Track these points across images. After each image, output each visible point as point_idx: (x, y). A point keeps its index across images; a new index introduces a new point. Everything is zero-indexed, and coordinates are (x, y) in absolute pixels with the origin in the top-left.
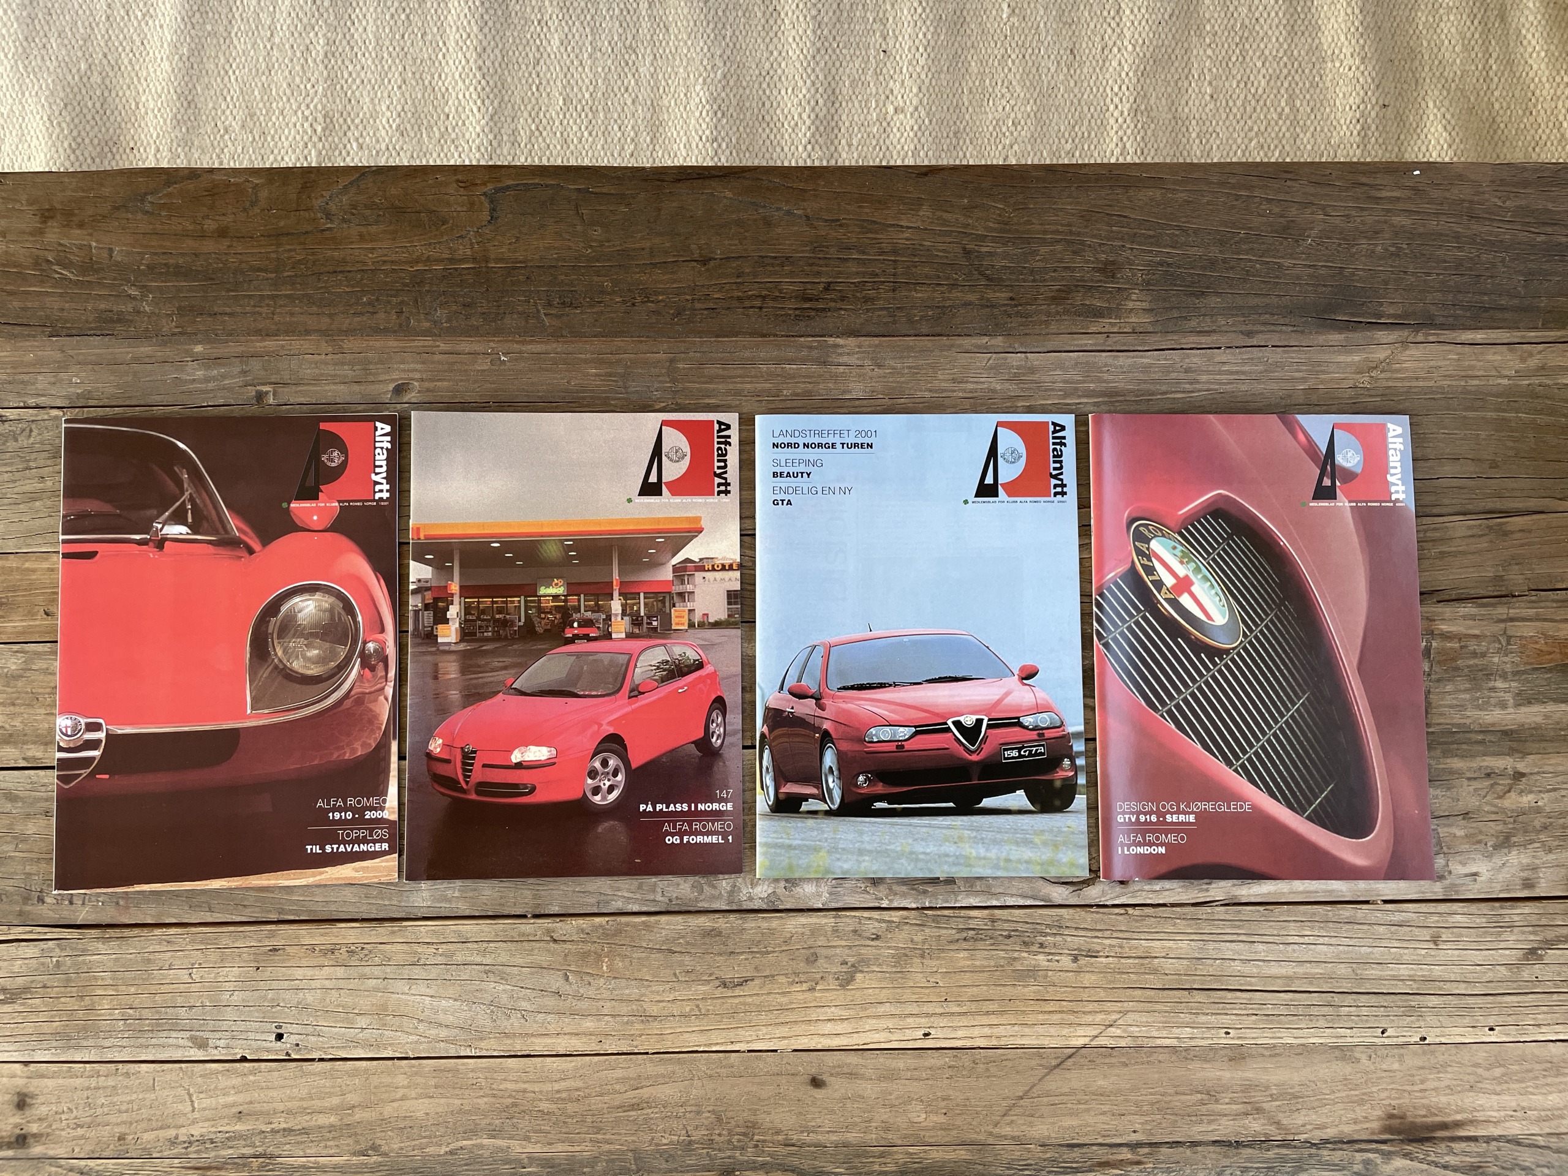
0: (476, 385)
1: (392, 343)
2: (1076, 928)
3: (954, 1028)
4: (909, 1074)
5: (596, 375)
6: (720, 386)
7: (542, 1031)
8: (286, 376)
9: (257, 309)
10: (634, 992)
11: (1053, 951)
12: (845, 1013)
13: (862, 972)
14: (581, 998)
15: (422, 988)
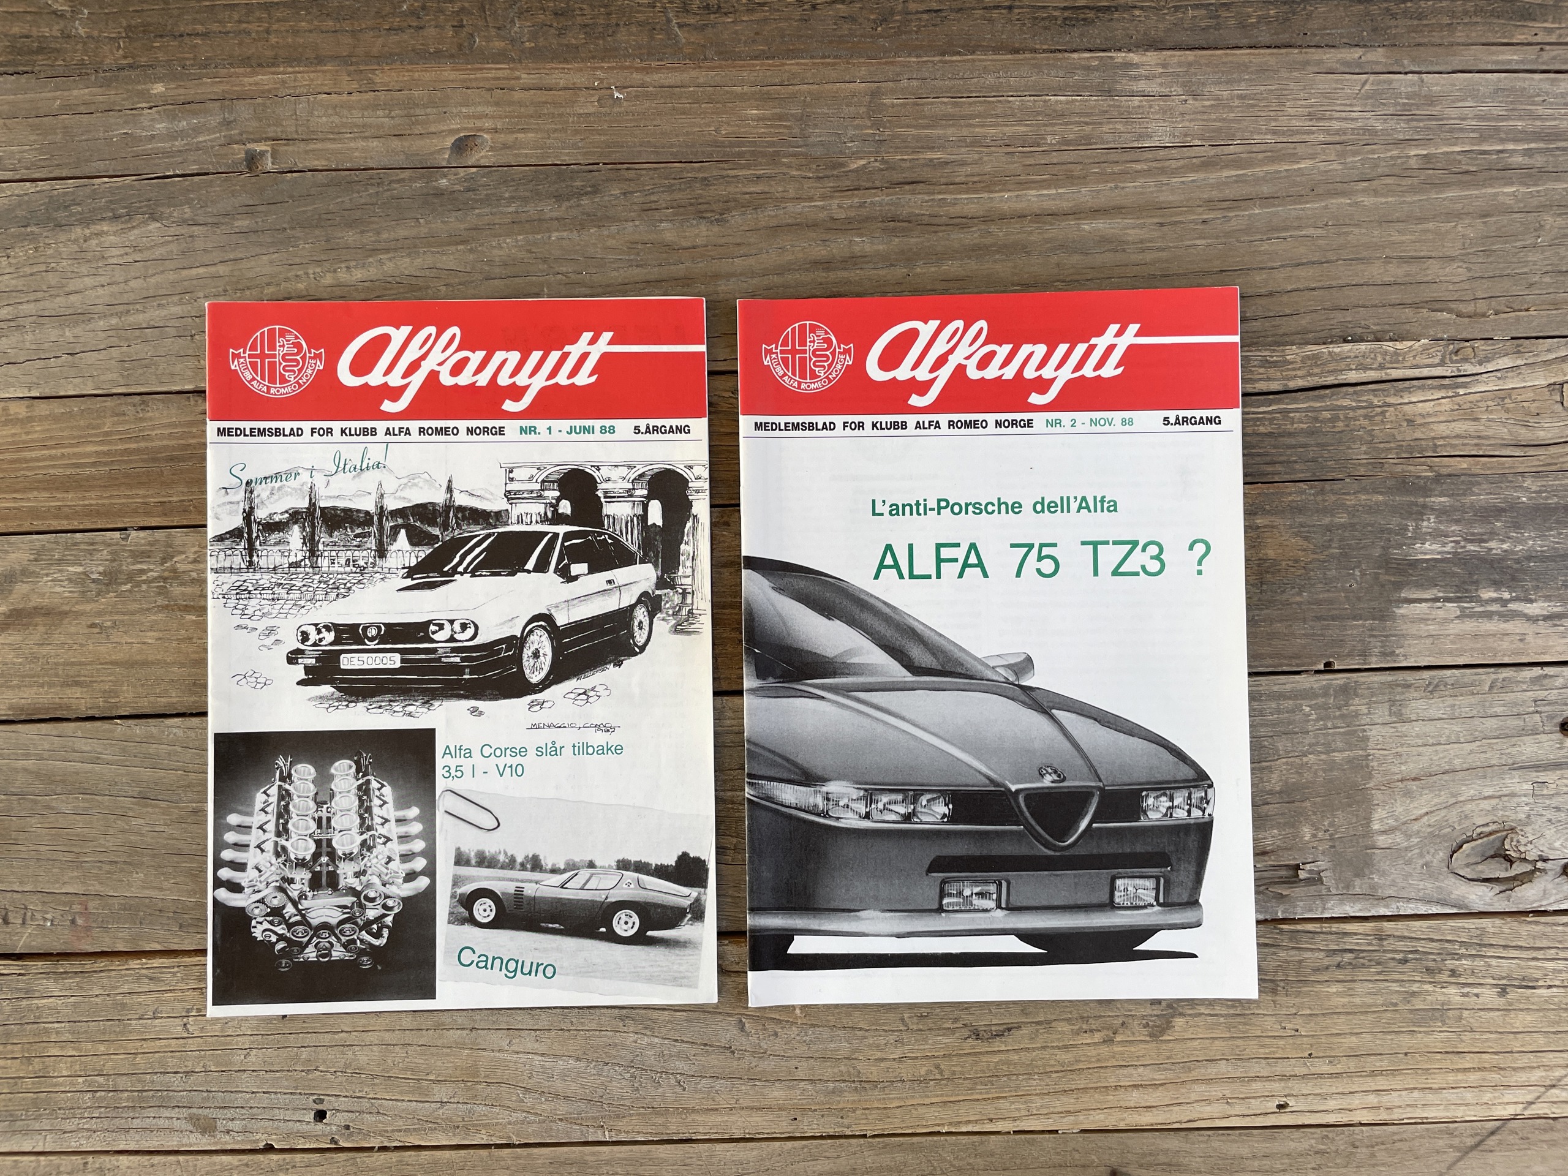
0: (578, 138)
1: (449, 73)
2: (1505, 947)
3: (1324, 1097)
4: (1256, 1163)
5: (759, 119)
6: (950, 131)
7: (710, 1105)
8: (290, 129)
9: (244, 25)
10: (843, 1046)
11: (1470, 981)
12: (1159, 1076)
13: (1182, 1015)
14: (763, 1055)
15: (529, 1044)
